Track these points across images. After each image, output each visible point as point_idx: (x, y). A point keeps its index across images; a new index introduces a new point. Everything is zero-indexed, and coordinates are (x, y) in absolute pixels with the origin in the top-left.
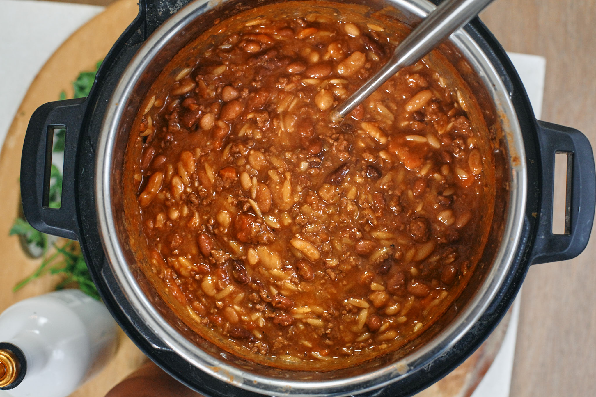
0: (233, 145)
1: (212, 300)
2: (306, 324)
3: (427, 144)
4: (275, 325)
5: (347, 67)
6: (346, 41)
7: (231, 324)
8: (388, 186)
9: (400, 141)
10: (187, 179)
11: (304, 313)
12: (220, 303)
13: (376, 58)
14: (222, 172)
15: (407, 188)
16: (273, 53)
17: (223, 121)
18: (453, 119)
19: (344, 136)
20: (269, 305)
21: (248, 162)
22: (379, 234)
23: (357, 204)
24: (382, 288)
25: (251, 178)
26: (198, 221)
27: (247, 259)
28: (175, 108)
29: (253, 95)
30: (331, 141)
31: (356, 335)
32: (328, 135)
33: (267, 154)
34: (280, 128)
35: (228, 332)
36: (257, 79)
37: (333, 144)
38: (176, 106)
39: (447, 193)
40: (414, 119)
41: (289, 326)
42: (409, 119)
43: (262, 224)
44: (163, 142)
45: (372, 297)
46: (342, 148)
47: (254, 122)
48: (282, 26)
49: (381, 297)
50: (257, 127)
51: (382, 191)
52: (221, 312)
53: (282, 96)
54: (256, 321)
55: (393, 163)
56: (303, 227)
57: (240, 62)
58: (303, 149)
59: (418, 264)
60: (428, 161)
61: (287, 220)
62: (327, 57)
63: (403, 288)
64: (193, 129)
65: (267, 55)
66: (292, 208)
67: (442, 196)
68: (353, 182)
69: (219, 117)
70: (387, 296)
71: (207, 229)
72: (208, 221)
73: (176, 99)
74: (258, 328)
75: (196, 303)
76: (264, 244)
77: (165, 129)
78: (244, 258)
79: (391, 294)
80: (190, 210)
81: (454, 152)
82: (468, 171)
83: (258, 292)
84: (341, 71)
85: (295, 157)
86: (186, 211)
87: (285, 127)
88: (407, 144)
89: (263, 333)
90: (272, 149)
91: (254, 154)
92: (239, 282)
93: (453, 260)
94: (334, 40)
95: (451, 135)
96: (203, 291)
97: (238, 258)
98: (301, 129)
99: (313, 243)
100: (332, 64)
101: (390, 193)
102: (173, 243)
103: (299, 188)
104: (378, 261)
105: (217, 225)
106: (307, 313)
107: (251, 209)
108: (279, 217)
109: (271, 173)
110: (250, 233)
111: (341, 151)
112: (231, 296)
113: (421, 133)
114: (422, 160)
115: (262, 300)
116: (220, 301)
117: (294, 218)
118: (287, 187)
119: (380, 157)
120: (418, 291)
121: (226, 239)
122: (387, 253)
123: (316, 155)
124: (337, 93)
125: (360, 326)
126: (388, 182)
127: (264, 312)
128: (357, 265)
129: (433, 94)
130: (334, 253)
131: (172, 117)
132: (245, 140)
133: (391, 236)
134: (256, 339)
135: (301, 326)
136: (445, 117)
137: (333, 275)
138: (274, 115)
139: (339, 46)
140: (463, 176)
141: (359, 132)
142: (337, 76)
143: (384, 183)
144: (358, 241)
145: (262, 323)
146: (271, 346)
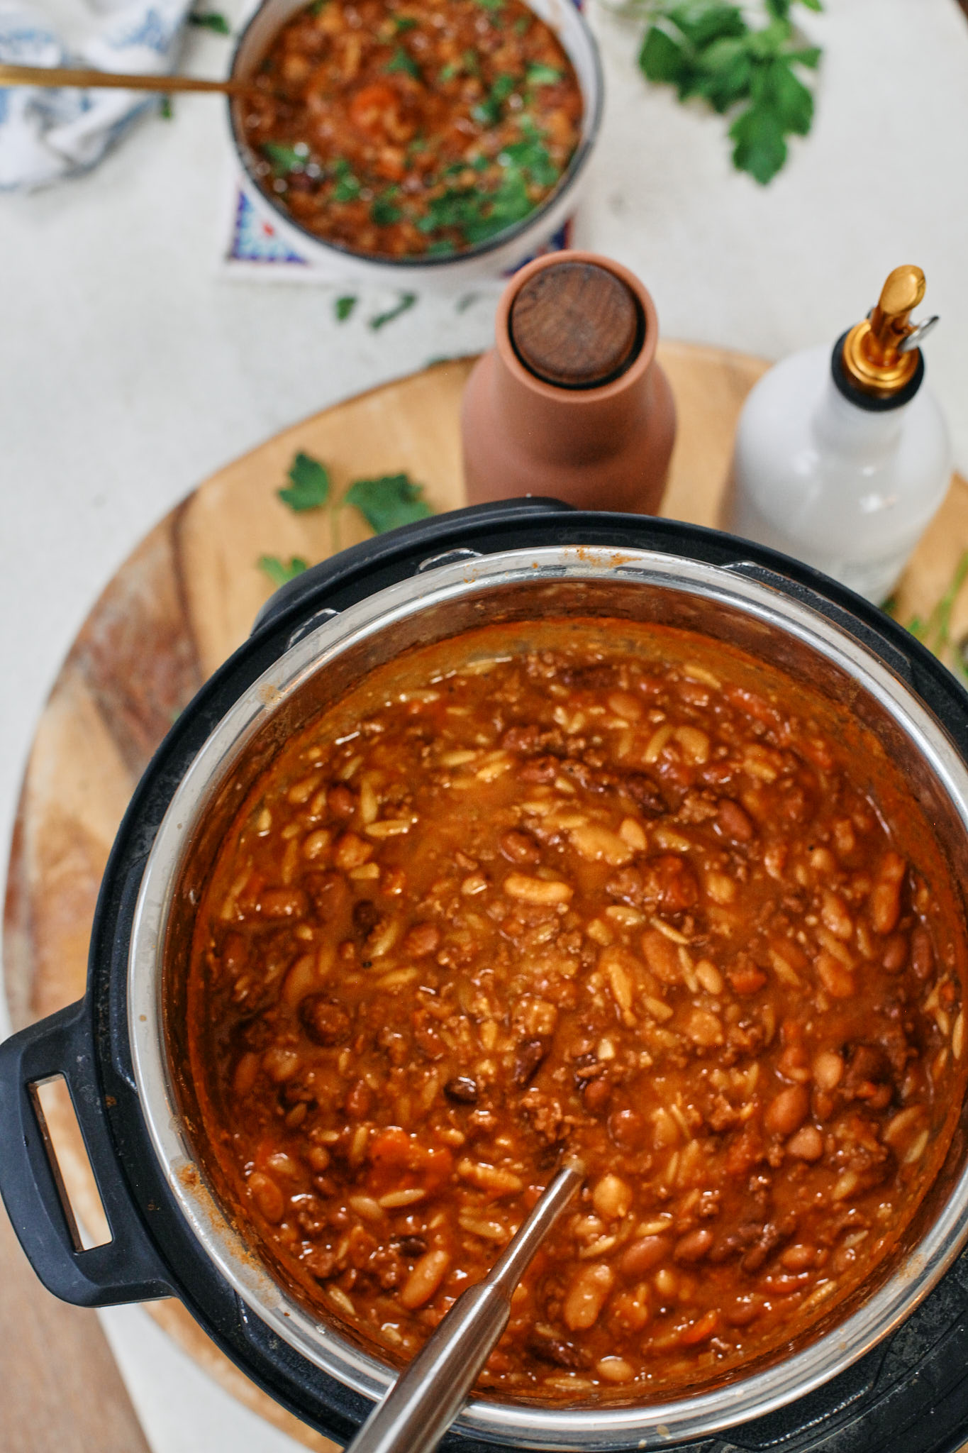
0: (764, 1040)
1: (675, 720)
2: (473, 747)
3: (376, 1194)
4: (535, 722)
5: (597, 1286)
6: (618, 1343)
7: (619, 690)
8: (422, 1077)
9: (432, 1181)
10: (824, 940)
11: (487, 765)
12: (658, 718)
13: (544, 1330)
14: (762, 978)
15: (383, 1088)
16: (753, 1258)
17: (798, 1082)
18: (343, 1265)
19: (547, 1139)
20: (562, 756)
21: (720, 1016)
22: (404, 977)
23: (472, 1018)
24: (356, 875)
25: (701, 987)
26: (768, 861)
27: (642, 825)
28: (904, 1076)
29: (759, 1157)
30: (569, 1119)
31: (368, 766)
32: (580, 1131)
33: (689, 1047)
34: (683, 1109)
35: (617, 673)
36: (762, 1194)
37: (564, 1113)
38: (903, 1080)
39: (299, 1111)
40: (419, 1236)
41: (505, 730)
42: (431, 1233)
43: (643, 904)
44: (903, 999)
45: (367, 850)
46: (542, 1112)
47: (736, 1103)
48: (757, 1323)
49: (350, 855)
50: (726, 1094)
51: (429, 1063)
52: (648, 705)
53: (699, 1176)
54: (571, 714)
55: (430, 1129)
56: (562, 930)
57: (811, 1218)
58: (619, 1085)
59: (302, 950)
60: (360, 1159)
61: (596, 930)
62: (642, 1290)
63: (313, 890)
64: (851, 1048)
65: (763, 1252)
66: (598, 957)
67: (305, 1102)
68: (496, 1056)
69: (809, 1086)
70: (338, 864)
71: (743, 854)
72: (749, 870)
73: (909, 1096)
74: (563, 703)
75: (703, 701)
76: (623, 867)
77: (910, 1026)
78: (650, 825)
79: (334, 871)
80: (792, 878)
81: (316, 1201)
82: (272, 1173)
83: (593, 771)
84: (603, 1273)
85: (632, 1061)
86: (801, 875)
87: (672, 1116)
88: (417, 1177)
89: (550, 696)
90: (682, 1062)
91: (714, 1036)
92: (639, 775)
93: (239, 986)
94: (642, 1332)
95: (334, 1232)
96: (701, 729)
97: (661, 821)
98: (638, 1124)
99: (528, 905)
100: (627, 1280)
101: (413, 1067)
102: (799, 800)
103: (598, 1001)
104: (384, 923)
105: (727, 871)
106: (480, 768)
107: (678, 926)
108: (615, 929)
109: (665, 1011)
110: (659, 877)
111: (543, 1106)
112: (642, 743)
113: (396, 1213)
114: (374, 1156)
115: (580, 757)
116: (660, 724)
117: (586, 939)
118: (622, 993)
119: (460, 1129)
120: (281, 897)
121: (700, 849)
122: (372, 946)
123: (590, 1079)
124: (592, 1222)
125: (366, 786)
126: (425, 1084)
127: (566, 737)
128: (423, 899)
129: (402, 1304)
130: (479, 904)
131: (903, 1055)
132: (741, 1060)
133: (379, 984)
134: (558, 679)
135: (482, 739)
136: (360, 1263)
137: (461, 859)
138: (703, 1130)
139: (626, 1324)
140: (280, 1160)
141: (519, 1166)
142: (608, 1257)
143: (432, 1081)
144: (439, 948)
145: (560, 715)
146: (524, 677)
